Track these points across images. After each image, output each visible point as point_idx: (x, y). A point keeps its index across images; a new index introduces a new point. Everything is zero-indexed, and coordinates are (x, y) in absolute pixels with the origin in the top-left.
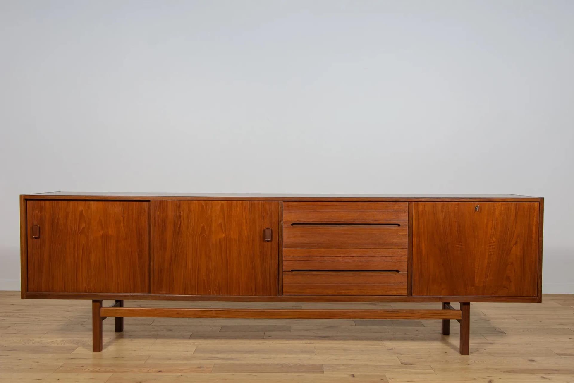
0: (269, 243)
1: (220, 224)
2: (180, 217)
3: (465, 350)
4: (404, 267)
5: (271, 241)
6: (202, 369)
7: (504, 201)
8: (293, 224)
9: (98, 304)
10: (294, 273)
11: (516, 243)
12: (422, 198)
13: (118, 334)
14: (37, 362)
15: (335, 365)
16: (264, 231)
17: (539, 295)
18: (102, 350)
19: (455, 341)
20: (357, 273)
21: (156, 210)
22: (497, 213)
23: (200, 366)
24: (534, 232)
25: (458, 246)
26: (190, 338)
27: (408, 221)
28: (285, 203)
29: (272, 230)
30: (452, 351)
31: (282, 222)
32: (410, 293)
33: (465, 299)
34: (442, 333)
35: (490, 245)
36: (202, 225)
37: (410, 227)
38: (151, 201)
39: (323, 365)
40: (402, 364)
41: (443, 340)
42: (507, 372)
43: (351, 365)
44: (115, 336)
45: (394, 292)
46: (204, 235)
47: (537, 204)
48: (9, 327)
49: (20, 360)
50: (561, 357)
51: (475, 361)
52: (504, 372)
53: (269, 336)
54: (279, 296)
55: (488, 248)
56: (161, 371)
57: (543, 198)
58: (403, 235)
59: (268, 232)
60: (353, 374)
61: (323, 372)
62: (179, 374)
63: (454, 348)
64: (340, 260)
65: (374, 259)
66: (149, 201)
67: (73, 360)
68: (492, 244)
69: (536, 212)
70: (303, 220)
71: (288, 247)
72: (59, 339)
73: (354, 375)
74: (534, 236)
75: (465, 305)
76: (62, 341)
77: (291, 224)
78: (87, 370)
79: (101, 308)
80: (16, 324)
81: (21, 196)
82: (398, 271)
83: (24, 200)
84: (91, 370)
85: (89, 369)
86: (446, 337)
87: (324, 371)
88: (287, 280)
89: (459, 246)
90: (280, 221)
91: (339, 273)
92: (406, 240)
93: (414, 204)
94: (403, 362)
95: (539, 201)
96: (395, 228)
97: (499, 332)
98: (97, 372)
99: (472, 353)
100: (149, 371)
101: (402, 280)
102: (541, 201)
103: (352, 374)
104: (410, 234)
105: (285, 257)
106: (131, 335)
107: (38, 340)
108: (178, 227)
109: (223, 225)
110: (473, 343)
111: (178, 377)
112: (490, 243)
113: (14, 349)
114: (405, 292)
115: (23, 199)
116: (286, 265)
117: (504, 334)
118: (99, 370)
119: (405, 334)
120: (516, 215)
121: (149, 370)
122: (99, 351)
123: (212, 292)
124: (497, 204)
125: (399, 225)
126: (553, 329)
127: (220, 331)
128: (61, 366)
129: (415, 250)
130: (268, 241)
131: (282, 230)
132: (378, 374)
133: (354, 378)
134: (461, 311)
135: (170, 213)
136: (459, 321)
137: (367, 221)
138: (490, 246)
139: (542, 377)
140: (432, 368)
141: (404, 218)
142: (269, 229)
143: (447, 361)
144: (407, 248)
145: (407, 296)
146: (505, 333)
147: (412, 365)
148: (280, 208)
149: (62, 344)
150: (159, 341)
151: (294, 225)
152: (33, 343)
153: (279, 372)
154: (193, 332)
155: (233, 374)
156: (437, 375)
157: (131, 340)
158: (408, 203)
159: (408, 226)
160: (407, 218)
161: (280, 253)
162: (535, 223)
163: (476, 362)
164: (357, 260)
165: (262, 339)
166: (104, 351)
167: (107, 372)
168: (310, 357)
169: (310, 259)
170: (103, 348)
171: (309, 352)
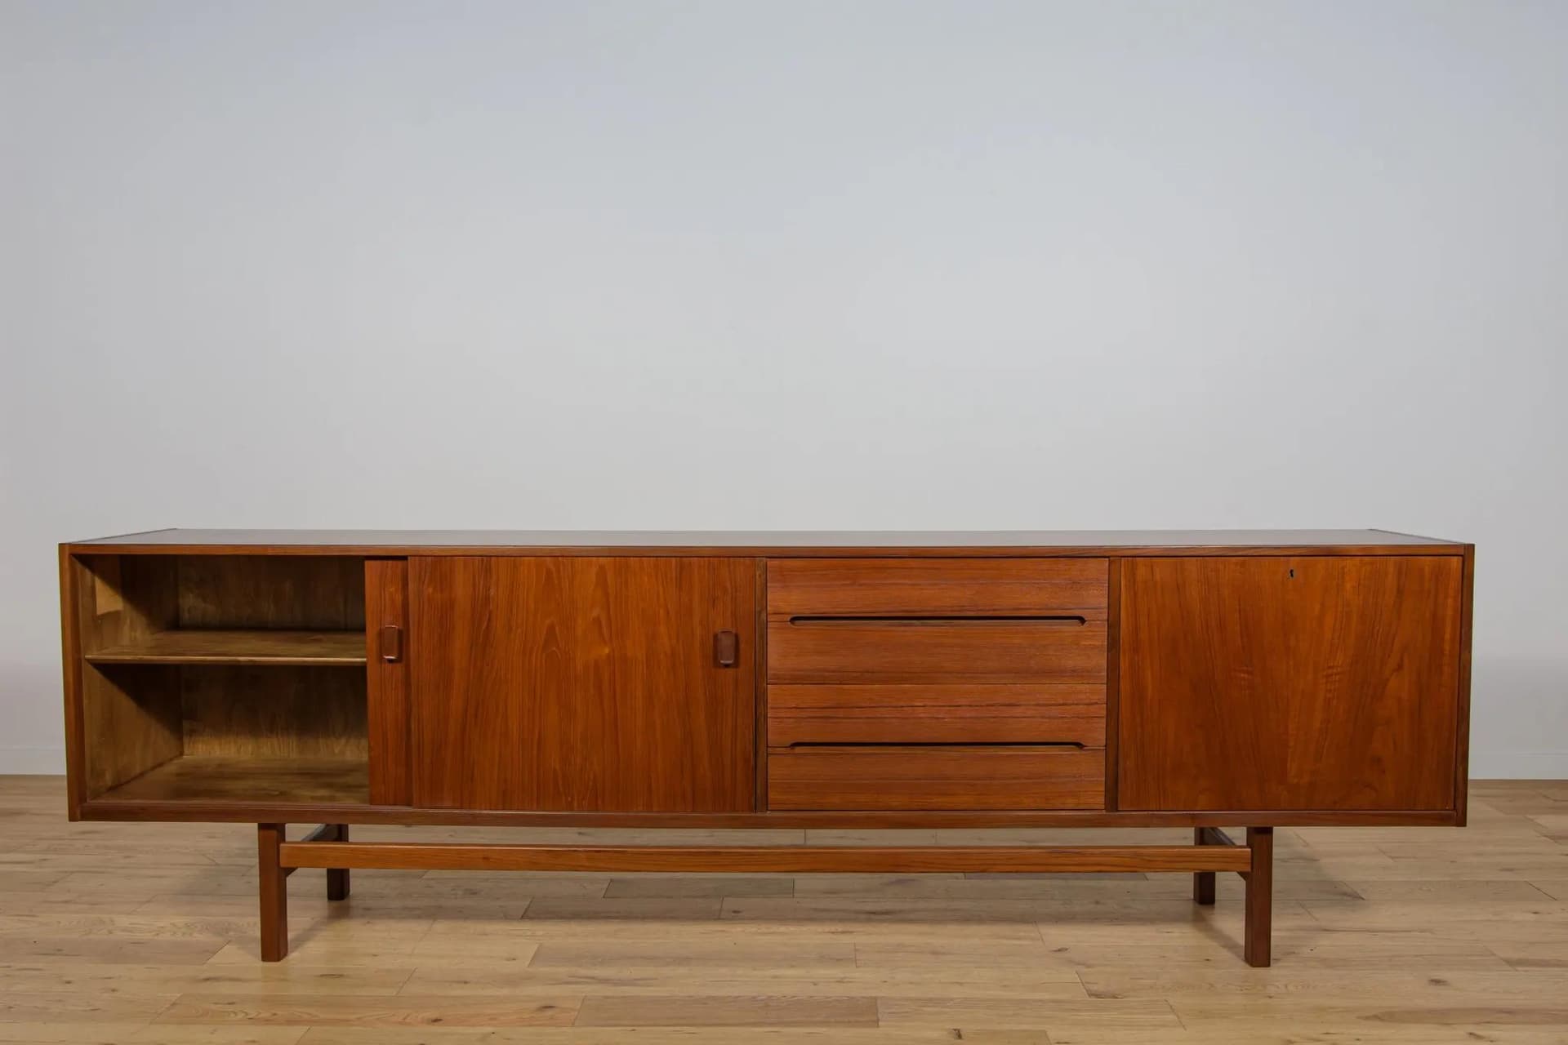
0: (730, 671)
1: (597, 621)
2: (487, 599)
3: (1258, 951)
4: (1097, 735)
5: (736, 665)
6: (549, 1013)
7: (1367, 553)
8: (794, 619)
9: (274, 833)
10: (798, 750)
11: (1400, 667)
12: (1145, 548)
13: (335, 904)
14: (113, 990)
15: (908, 999)
16: (715, 636)
17: (1459, 806)
18: (285, 954)
19: (1232, 924)
20: (970, 751)
21: (424, 582)
22: (1348, 586)
23: (544, 1003)
24: (1447, 636)
25: (1242, 675)
26: (525, 916)
27: (1106, 610)
28: (771, 563)
29: (736, 636)
30: (1225, 954)
31: (763, 616)
32: (1112, 803)
33: (1259, 817)
34: (1195, 899)
35: (1330, 671)
36: (548, 622)
37: (1113, 625)
38: (409, 558)
39: (879, 1002)
40: (1091, 994)
41: (1198, 920)
42: (1376, 1017)
43: (952, 999)
44: (325, 913)
45: (1070, 802)
46: (554, 649)
47: (1455, 562)
48: (55, 882)
49: (69, 982)
50: (1517, 971)
51: (1286, 986)
52: (1367, 1018)
53: (735, 912)
54: (759, 814)
55: (1324, 681)
56: (440, 1020)
57: (1473, 546)
58: (1094, 647)
59: (727, 642)
60: (959, 1031)
61: (876, 1023)
62: (490, 1029)
63: (1229, 944)
64: (922, 715)
65: (1017, 711)
66: (404, 558)
67: (208, 983)
68: (1335, 671)
69: (1454, 584)
70: (822, 608)
71: (780, 680)
72: (180, 921)
73: (961, 1033)
74: (1447, 647)
75: (1261, 836)
76: (187, 925)
77: (788, 620)
78: (240, 1016)
79: (282, 845)
80: (72, 872)
81: (61, 545)
82: (1079, 745)
83: (70, 558)
84: (253, 1014)
85: (247, 1014)
86: (1205, 911)
87: (878, 1020)
88: (778, 769)
89: (1246, 676)
90: (760, 612)
91: (919, 751)
92: (1103, 662)
93: (1123, 563)
94: (1094, 988)
95: (1463, 553)
96: (1071, 628)
97: (1345, 894)
98: (267, 1021)
99: (1277, 960)
100: (407, 1021)
101: (1090, 770)
102: (1466, 553)
103: (955, 1030)
104: (1113, 644)
105: (772, 708)
106: (368, 909)
107: (123, 921)
108: (484, 627)
109: (604, 623)
110: (1281, 927)
111: (484, 1038)
112: (1330, 668)
113: (58, 951)
114: (1100, 800)
115: (67, 552)
116: (776, 732)
117: (1361, 901)
118: (275, 1014)
119: (1097, 903)
120: (1400, 592)
121: (404, 1019)
122: (279, 960)
123: (575, 804)
124: (1349, 562)
125: (1082, 620)
126: (1487, 882)
127: (604, 897)
128: (174, 1004)
129: (1125, 686)
130: (727, 666)
131: (764, 638)
132: (1025, 1027)
133: (959, 1041)
134: (1249, 850)
135: (461, 589)
136: (1242, 874)
137: (994, 610)
138: (1328, 676)
139: (1471, 1034)
140: (1171, 1006)
141: (1095, 600)
142: (731, 632)
143: (1212, 985)
144: (1105, 682)
145: (1104, 812)
146: (1363, 896)
147: (1117, 998)
148: (760, 576)
149: (184, 934)
150: (440, 926)
151: (797, 622)
152: (110, 932)
153: (754, 1024)
154: (533, 898)
155: (634, 1030)
156: (1185, 1029)
157: (368, 923)
158: (1107, 559)
159: (1106, 623)
160: (1104, 602)
161: (759, 699)
162: (1450, 612)
163: (1291, 988)
164: (968, 715)
165: (715, 920)
166: (293, 956)
167: (290, 1022)
168: (842, 976)
169: (841, 713)
170: (289, 950)
171: (838, 960)
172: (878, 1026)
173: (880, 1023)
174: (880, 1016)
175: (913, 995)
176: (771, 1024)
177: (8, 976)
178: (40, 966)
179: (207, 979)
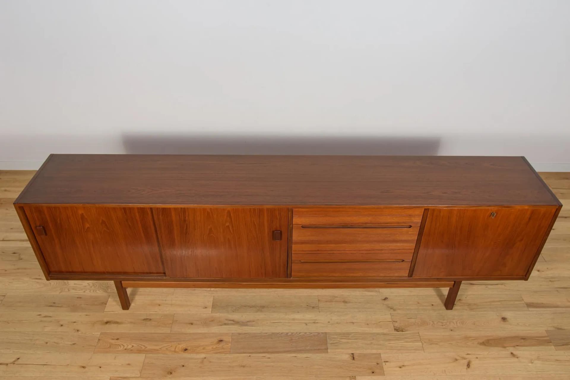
0: (278, 242)
1: (228, 227)
2: (185, 220)
4: (409, 258)
5: (281, 240)
6: (222, 344)
9: (119, 282)
14: (78, 330)
15: (337, 334)
16: (273, 232)
17: (527, 276)
18: (130, 306)
21: (159, 216)
23: (219, 338)
24: (542, 231)
27: (420, 223)
28: (295, 209)
29: (281, 231)
30: (438, 301)
32: (411, 274)
36: (209, 227)
37: (422, 228)
39: (327, 335)
40: (395, 329)
43: (351, 334)
45: (396, 275)
46: (212, 235)
47: (554, 210)
49: (62, 325)
50: (529, 311)
54: (288, 279)
55: (494, 243)
56: (187, 349)
57: (562, 205)
58: (413, 234)
61: (326, 350)
64: (348, 253)
65: (382, 252)
67: (108, 325)
69: (550, 217)
70: (313, 223)
71: (296, 243)
73: (354, 356)
74: (540, 235)
77: (301, 226)
78: (122, 347)
79: (122, 282)
82: (403, 261)
83: (19, 208)
84: (126, 346)
85: (124, 346)
87: (327, 348)
88: (296, 267)
89: (466, 242)
90: (290, 224)
92: (416, 238)
93: (429, 210)
94: (396, 324)
96: (406, 229)
99: (456, 306)
100: (176, 349)
101: (405, 267)
102: (559, 208)
103: (352, 354)
104: (421, 233)
105: (293, 251)
108: (185, 228)
109: (230, 227)
112: (497, 240)
116: (295, 257)
118: (133, 347)
120: (530, 219)
122: (128, 309)
124: (514, 210)
125: (411, 226)
128: (99, 340)
130: (277, 240)
131: (291, 231)
132: (375, 351)
133: (354, 361)
134: (454, 282)
135: (175, 218)
139: (512, 353)
140: (420, 337)
141: (417, 221)
142: (279, 231)
143: (433, 322)
144: (415, 243)
145: (407, 277)
147: (403, 331)
148: (290, 214)
151: (304, 227)
156: (424, 352)
159: (420, 227)
160: (420, 221)
161: (289, 248)
167: (139, 351)
168: (315, 318)
169: (319, 252)
170: (130, 303)
171: (313, 307)
172: (328, 352)
173: (329, 350)
174: (329, 345)
175: (338, 331)
176: (294, 352)
177: (41, 321)
178: (50, 314)
179: (107, 323)
